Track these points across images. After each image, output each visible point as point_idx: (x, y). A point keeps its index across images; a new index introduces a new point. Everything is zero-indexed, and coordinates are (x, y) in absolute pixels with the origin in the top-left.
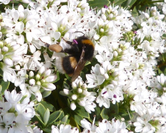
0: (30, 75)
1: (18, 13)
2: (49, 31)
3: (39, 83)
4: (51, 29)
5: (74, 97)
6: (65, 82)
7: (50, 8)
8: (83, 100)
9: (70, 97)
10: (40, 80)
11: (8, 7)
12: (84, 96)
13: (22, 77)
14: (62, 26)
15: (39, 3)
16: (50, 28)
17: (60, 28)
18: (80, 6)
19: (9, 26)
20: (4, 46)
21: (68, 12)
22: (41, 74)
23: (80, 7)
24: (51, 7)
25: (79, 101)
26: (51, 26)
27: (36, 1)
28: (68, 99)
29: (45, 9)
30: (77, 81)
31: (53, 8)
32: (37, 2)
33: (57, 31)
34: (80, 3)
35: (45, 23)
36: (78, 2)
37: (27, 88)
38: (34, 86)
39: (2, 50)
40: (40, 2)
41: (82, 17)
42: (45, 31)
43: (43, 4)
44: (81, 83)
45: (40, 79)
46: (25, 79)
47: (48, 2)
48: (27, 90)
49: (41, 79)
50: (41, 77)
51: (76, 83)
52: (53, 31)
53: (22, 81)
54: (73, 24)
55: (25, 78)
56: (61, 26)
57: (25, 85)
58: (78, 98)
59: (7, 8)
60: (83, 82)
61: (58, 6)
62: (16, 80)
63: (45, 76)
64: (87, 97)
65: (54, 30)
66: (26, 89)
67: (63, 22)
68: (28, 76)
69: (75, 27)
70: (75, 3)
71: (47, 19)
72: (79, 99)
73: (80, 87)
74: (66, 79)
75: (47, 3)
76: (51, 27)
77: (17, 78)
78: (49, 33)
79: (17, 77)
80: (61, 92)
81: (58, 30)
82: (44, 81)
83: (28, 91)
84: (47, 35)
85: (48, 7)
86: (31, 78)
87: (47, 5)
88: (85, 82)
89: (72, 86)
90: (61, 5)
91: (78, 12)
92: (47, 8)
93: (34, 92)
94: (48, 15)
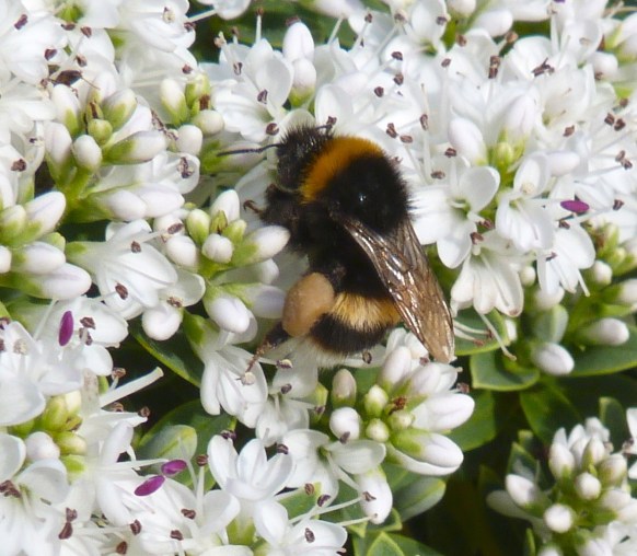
0: (334, 391)
1: (287, 63)
2: (442, 163)
3: (379, 431)
4: (451, 153)
5: (560, 518)
6: (518, 448)
7: (456, 46)
8: (600, 535)
9: (539, 521)
10: (386, 416)
11: (233, 32)
12: (608, 516)
13: (298, 399)
14: (507, 137)
15: (399, 17)
16: (444, 147)
17: (497, 148)
18: (616, 43)
19: (243, 134)
20: (210, 232)
21: (543, 68)
22: (389, 388)
23: (616, 51)
24: (462, 41)
25: (581, 541)
26: (450, 137)
27: (386, 8)
28: (529, 532)
29: (431, 53)
30: (580, 440)
31: (472, 47)
32: (390, 13)
33: (481, 164)
34: (616, 31)
35: (423, 119)
36: (607, 26)
37: (322, 455)
38: (356, 445)
39: (203, 252)
40: (404, 13)
41: (624, 103)
42: (421, 160)
43: (422, 22)
44: (599, 450)
45: (383, 411)
46: (309, 411)
47: (449, 17)
48: (321, 465)
49: (391, 413)
50: (390, 402)
51: (572, 450)
52: (460, 165)
53: (296, 418)
54: (568, 132)
55: (311, 407)
56: (501, 138)
57: (311, 438)
58: (581, 527)
59: (229, 40)
60: (611, 447)
61: (497, 39)
62: (263, 412)
63: (408, 398)
64: (625, 523)
65: (464, 158)
66: (314, 456)
67: (515, 120)
68: (325, 392)
69: (572, 148)
70: (591, 26)
71: (434, 100)
72: (585, 533)
73: (592, 468)
74: (525, 434)
75: (440, 20)
76: (452, 143)
77: (269, 404)
78: (437, 175)
79: (271, 397)
80: (495, 498)
81: (485, 160)
82: (404, 419)
83: (322, 470)
84: (430, 184)
85: (448, 40)
86: (343, 404)
87: (442, 29)
88: (617, 449)
89: (551, 462)
90: (515, 36)
91: (598, 76)
92: (441, 48)
93: (351, 476)
94: (442, 84)
